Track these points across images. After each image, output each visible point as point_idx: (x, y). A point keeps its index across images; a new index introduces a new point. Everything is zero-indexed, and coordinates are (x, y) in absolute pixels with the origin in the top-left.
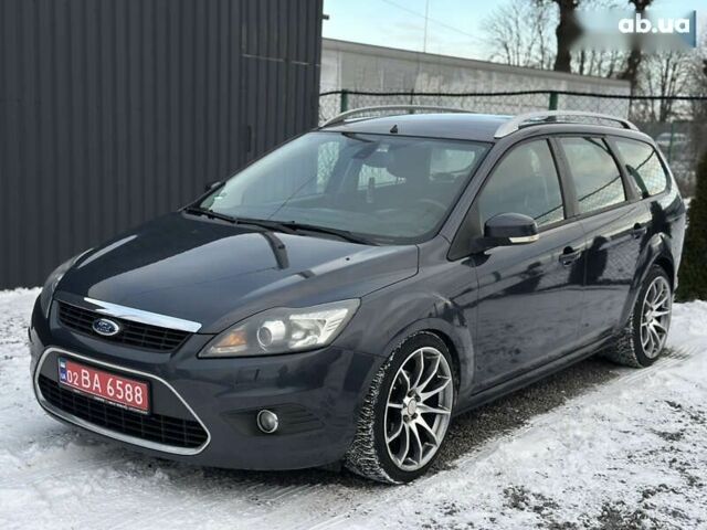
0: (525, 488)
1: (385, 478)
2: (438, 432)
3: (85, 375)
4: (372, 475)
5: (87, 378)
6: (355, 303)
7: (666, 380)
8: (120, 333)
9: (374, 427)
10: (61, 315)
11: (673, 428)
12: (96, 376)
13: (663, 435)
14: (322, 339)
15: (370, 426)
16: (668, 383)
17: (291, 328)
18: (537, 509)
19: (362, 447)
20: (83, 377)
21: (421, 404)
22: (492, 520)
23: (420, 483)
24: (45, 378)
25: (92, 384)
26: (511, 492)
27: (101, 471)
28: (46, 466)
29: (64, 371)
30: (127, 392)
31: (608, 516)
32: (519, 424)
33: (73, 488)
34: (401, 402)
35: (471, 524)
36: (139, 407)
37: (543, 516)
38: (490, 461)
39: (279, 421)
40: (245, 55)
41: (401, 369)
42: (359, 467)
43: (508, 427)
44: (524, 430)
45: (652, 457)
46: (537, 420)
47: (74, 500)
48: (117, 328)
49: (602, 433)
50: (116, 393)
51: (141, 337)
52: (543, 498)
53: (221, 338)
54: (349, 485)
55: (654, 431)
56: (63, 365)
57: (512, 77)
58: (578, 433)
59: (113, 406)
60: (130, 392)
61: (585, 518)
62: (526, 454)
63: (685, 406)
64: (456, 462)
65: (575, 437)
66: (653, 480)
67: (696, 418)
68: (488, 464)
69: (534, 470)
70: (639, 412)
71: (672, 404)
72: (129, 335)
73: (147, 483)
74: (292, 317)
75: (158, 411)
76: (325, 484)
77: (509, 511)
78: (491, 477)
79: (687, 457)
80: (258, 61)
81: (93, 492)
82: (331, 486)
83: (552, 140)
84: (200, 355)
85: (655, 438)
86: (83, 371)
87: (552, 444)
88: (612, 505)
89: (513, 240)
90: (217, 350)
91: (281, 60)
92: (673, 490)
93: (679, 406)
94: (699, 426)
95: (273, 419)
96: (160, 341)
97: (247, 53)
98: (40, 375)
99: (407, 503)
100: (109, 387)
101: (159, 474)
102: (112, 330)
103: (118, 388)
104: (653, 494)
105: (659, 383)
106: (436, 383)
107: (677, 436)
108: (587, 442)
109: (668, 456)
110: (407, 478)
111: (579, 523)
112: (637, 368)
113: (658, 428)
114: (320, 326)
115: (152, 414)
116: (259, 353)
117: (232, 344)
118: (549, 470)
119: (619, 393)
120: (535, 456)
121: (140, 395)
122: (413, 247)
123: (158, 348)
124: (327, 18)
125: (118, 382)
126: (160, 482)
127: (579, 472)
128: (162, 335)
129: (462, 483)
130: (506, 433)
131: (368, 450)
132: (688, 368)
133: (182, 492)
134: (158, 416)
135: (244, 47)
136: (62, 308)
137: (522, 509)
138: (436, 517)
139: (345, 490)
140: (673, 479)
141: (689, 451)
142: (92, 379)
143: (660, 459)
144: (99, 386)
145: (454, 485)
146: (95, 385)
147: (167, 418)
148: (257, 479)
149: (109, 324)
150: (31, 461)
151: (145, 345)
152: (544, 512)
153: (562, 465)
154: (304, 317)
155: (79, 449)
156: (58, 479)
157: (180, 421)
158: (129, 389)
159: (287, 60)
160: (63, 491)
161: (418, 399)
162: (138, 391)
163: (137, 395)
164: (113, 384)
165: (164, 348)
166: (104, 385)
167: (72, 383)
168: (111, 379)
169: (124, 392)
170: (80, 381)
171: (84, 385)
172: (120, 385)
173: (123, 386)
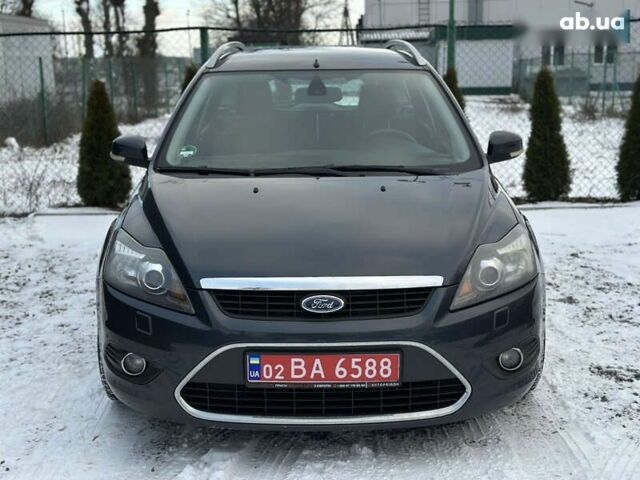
5: (302, 367)
8: (347, 306)
12: (317, 361)
20: (294, 367)
24: (203, 385)
25: (309, 372)
30: (368, 368)
36: (385, 381)
48: (343, 302)
50: (349, 373)
51: (373, 305)
59: (345, 389)
60: (373, 368)
72: (354, 306)
74: (499, 252)
84: (451, 308)
86: (293, 360)
100: (339, 369)
102: (337, 304)
103: (354, 366)
121: (388, 368)
123: (402, 311)
125: (354, 360)
134: (406, 385)
142: (309, 367)
144: (321, 371)
146: (314, 371)
147: (415, 384)
149: (330, 301)
157: (433, 382)
158: (371, 364)
162: (386, 364)
163: (383, 367)
164: (346, 365)
165: (409, 310)
166: (329, 369)
167: (273, 378)
168: (342, 360)
169: (364, 369)
170: (287, 373)
171: (293, 376)
172: (356, 363)
173: (361, 364)
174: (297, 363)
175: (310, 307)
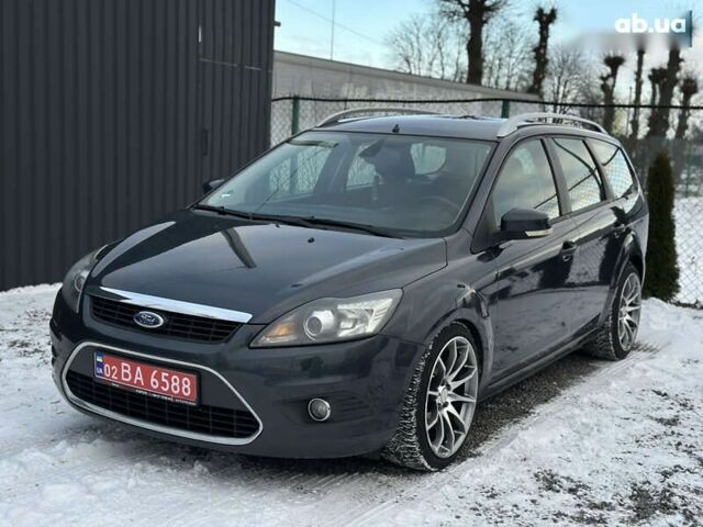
0: (554, 472)
1: (423, 466)
2: (465, 419)
3: (126, 368)
4: (410, 463)
5: (128, 372)
6: (398, 293)
7: (645, 371)
8: (165, 325)
9: (416, 414)
10: (95, 309)
11: (668, 415)
12: (139, 369)
13: (661, 421)
14: (371, 328)
15: (413, 413)
16: (648, 374)
17: (340, 317)
18: (571, 491)
19: (404, 435)
20: (123, 371)
21: (451, 392)
22: (533, 501)
23: (453, 469)
24: (74, 373)
25: (134, 376)
26: (541, 476)
27: (138, 465)
28: (79, 462)
29: (101, 365)
30: (174, 384)
31: (638, 495)
32: (525, 413)
33: (117, 482)
34: (436, 390)
35: (516, 506)
36: (186, 398)
37: (579, 497)
38: (512, 447)
39: (331, 408)
40: (201, 59)
41: (439, 357)
42: (398, 454)
43: (516, 416)
44: (531, 419)
45: (658, 441)
46: (541, 409)
47: (123, 494)
48: (162, 320)
49: (606, 420)
50: (160, 385)
51: (188, 329)
52: (572, 481)
53: (272, 328)
54: (386, 473)
55: (651, 418)
56: (99, 359)
57: (432, 89)
58: (584, 420)
59: (156, 399)
60: (177, 384)
61: (619, 498)
62: (544, 441)
63: (671, 394)
64: (479, 449)
65: (583, 424)
66: (669, 462)
67: (685, 405)
68: (511, 451)
69: (556, 455)
70: (630, 400)
71: (659, 393)
72: (174, 327)
73: (189, 475)
74: (340, 307)
75: (208, 401)
76: (362, 472)
77: (544, 493)
78: (518, 462)
79: (690, 441)
80: (214, 65)
81: (137, 486)
82: (369, 474)
83: (545, 140)
84: (252, 345)
85: (654, 423)
86: (124, 364)
87: (565, 431)
88: (639, 485)
89: (529, 234)
90: (267, 340)
91: (235, 65)
92: (688, 470)
93: (665, 394)
94: (689, 412)
95: (325, 407)
96: (209, 332)
97: (204, 57)
98: (69, 371)
99: (448, 488)
100: (153, 380)
101: (198, 467)
102: (157, 322)
103: (163, 380)
104: (671, 474)
105: (640, 374)
106: (465, 372)
107: (674, 422)
108: (596, 428)
109: (673, 440)
110: (441, 464)
111: (614, 502)
112: (613, 360)
113: (654, 414)
114: (368, 316)
115: (200, 404)
116: (309, 342)
117: (281, 334)
118: (569, 455)
119: (608, 384)
120: (552, 442)
121: (188, 386)
122: (441, 240)
123: (207, 339)
124: (279, 24)
125: (164, 374)
126: (201, 474)
127: (597, 456)
128: (211, 326)
129: (494, 468)
130: (515, 422)
131: (409, 437)
132: (661, 360)
133: (226, 483)
134: (207, 407)
135: (201, 51)
136: (95, 303)
137: (558, 491)
138: (480, 501)
139: (384, 478)
140: (684, 460)
141: (690, 435)
142: (133, 372)
143: (666, 442)
144: (141, 379)
145: (486, 471)
146: (137, 378)
147: (214, 409)
148: (295, 470)
149: (153, 317)
150: (64, 458)
151: (192, 336)
152: (579, 493)
153: (580, 450)
154: (351, 307)
155: (108, 445)
156: (98, 473)
157: (231, 411)
158: (175, 380)
159: (241, 65)
160: (107, 486)
161: (448, 387)
162: (186, 383)
163: (184, 386)
164: (158, 377)
165: (214, 339)
166: (147, 378)
167: (110, 377)
168: (155, 372)
169: (171, 384)
170: (119, 374)
171: (124, 379)
172: (165, 377)
173: (169, 378)
175: (139, 320)
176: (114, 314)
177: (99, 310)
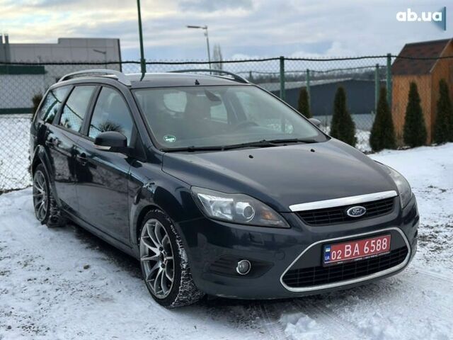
5: (349, 250)
12: (357, 245)
20: (346, 251)
25: (353, 252)
29: (329, 254)
30: (378, 245)
36: (385, 251)
48: (365, 209)
50: (370, 249)
56: (328, 250)
60: (380, 245)
86: (346, 246)
100: (366, 248)
102: (363, 211)
103: (372, 245)
121: (385, 243)
125: (372, 241)
142: (352, 249)
144: (358, 251)
146: (355, 251)
149: (360, 209)
158: (379, 242)
162: (385, 241)
164: (369, 245)
166: (361, 249)
167: (336, 259)
168: (367, 242)
169: (376, 245)
170: (343, 255)
171: (345, 256)
172: (374, 243)
173: (375, 244)
174: (348, 248)
175: (351, 214)
176: (327, 218)
177: (313, 219)
